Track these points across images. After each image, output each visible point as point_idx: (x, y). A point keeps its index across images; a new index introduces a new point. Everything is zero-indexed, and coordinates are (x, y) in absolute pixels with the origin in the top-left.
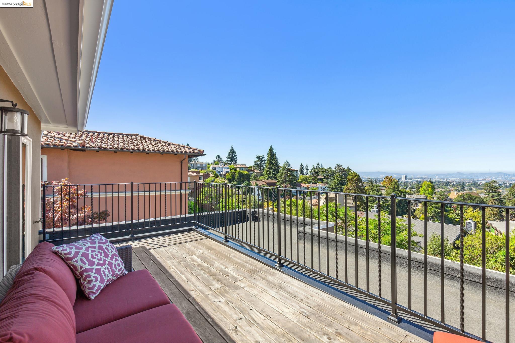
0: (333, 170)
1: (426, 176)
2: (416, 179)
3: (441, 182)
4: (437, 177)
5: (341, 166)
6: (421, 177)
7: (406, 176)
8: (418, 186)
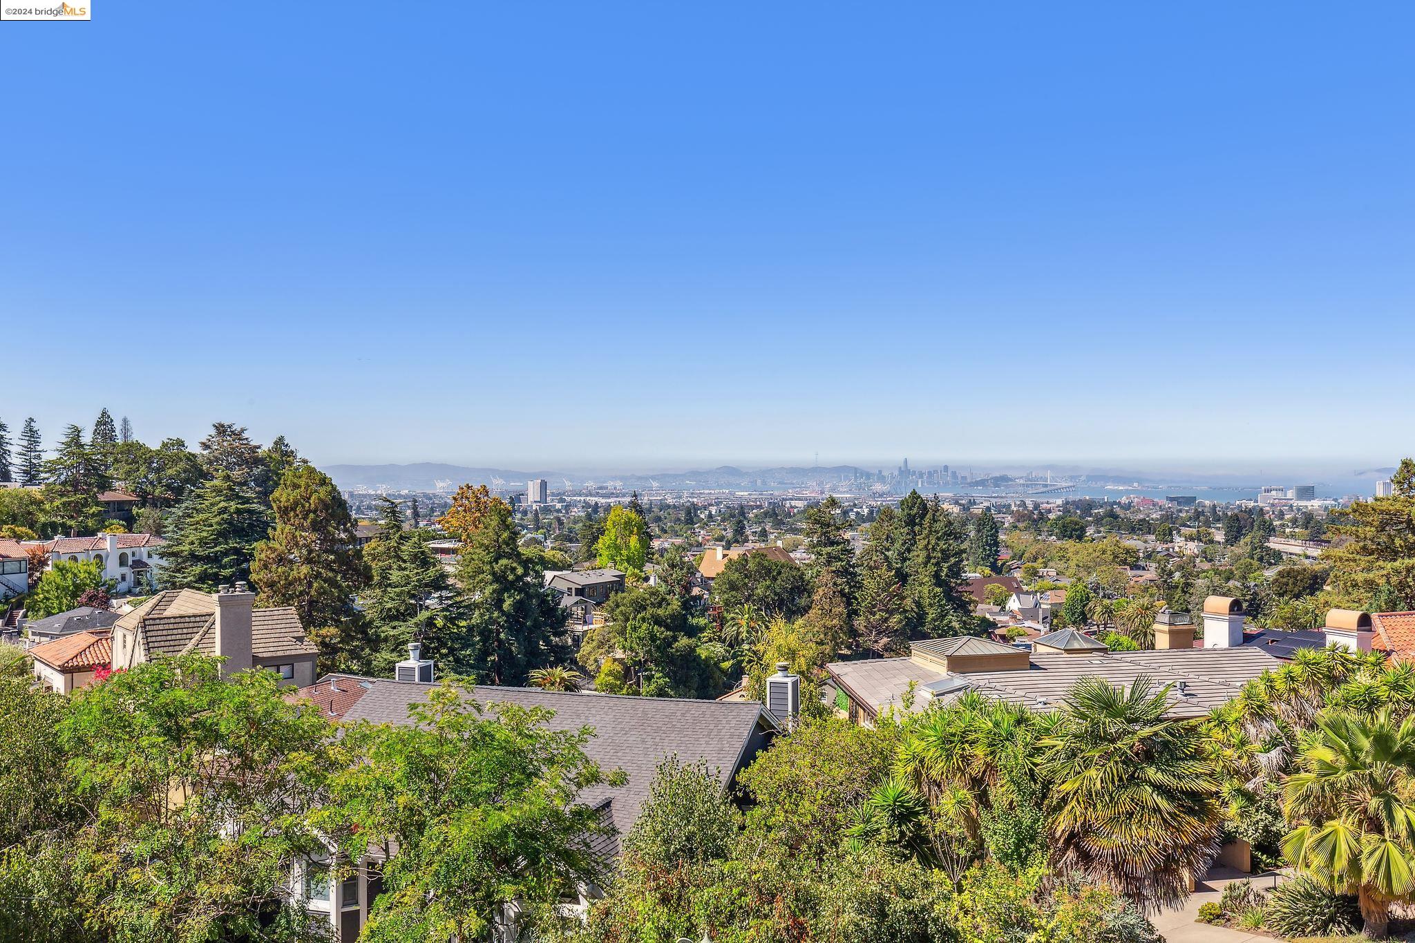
0: (191, 458)
1: (619, 484)
2: (583, 499)
3: (669, 506)
4: (655, 484)
5: (238, 435)
6: (601, 488)
7: (544, 485)
8: (590, 527)
